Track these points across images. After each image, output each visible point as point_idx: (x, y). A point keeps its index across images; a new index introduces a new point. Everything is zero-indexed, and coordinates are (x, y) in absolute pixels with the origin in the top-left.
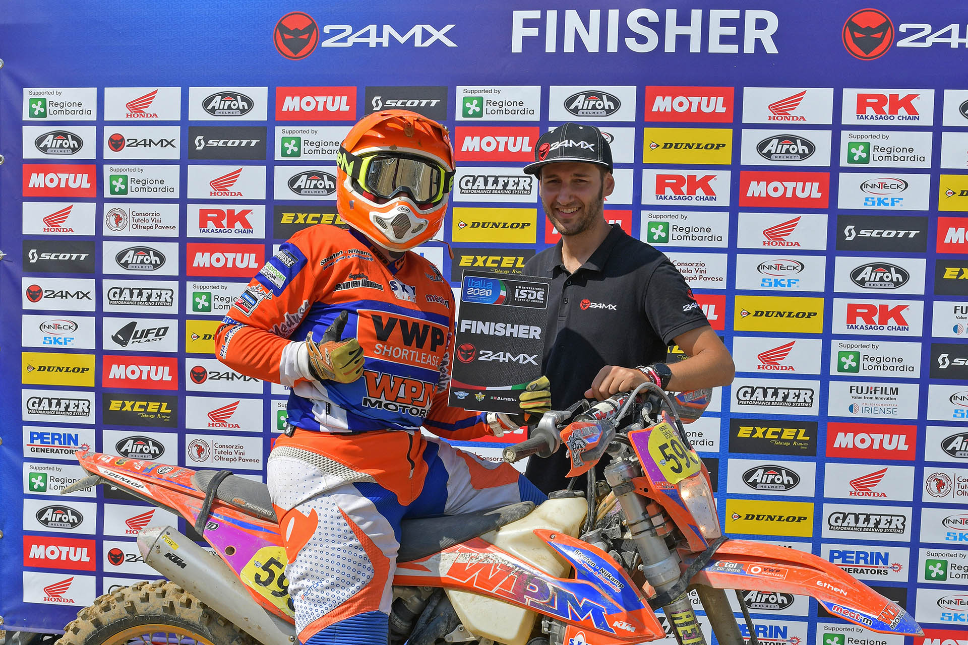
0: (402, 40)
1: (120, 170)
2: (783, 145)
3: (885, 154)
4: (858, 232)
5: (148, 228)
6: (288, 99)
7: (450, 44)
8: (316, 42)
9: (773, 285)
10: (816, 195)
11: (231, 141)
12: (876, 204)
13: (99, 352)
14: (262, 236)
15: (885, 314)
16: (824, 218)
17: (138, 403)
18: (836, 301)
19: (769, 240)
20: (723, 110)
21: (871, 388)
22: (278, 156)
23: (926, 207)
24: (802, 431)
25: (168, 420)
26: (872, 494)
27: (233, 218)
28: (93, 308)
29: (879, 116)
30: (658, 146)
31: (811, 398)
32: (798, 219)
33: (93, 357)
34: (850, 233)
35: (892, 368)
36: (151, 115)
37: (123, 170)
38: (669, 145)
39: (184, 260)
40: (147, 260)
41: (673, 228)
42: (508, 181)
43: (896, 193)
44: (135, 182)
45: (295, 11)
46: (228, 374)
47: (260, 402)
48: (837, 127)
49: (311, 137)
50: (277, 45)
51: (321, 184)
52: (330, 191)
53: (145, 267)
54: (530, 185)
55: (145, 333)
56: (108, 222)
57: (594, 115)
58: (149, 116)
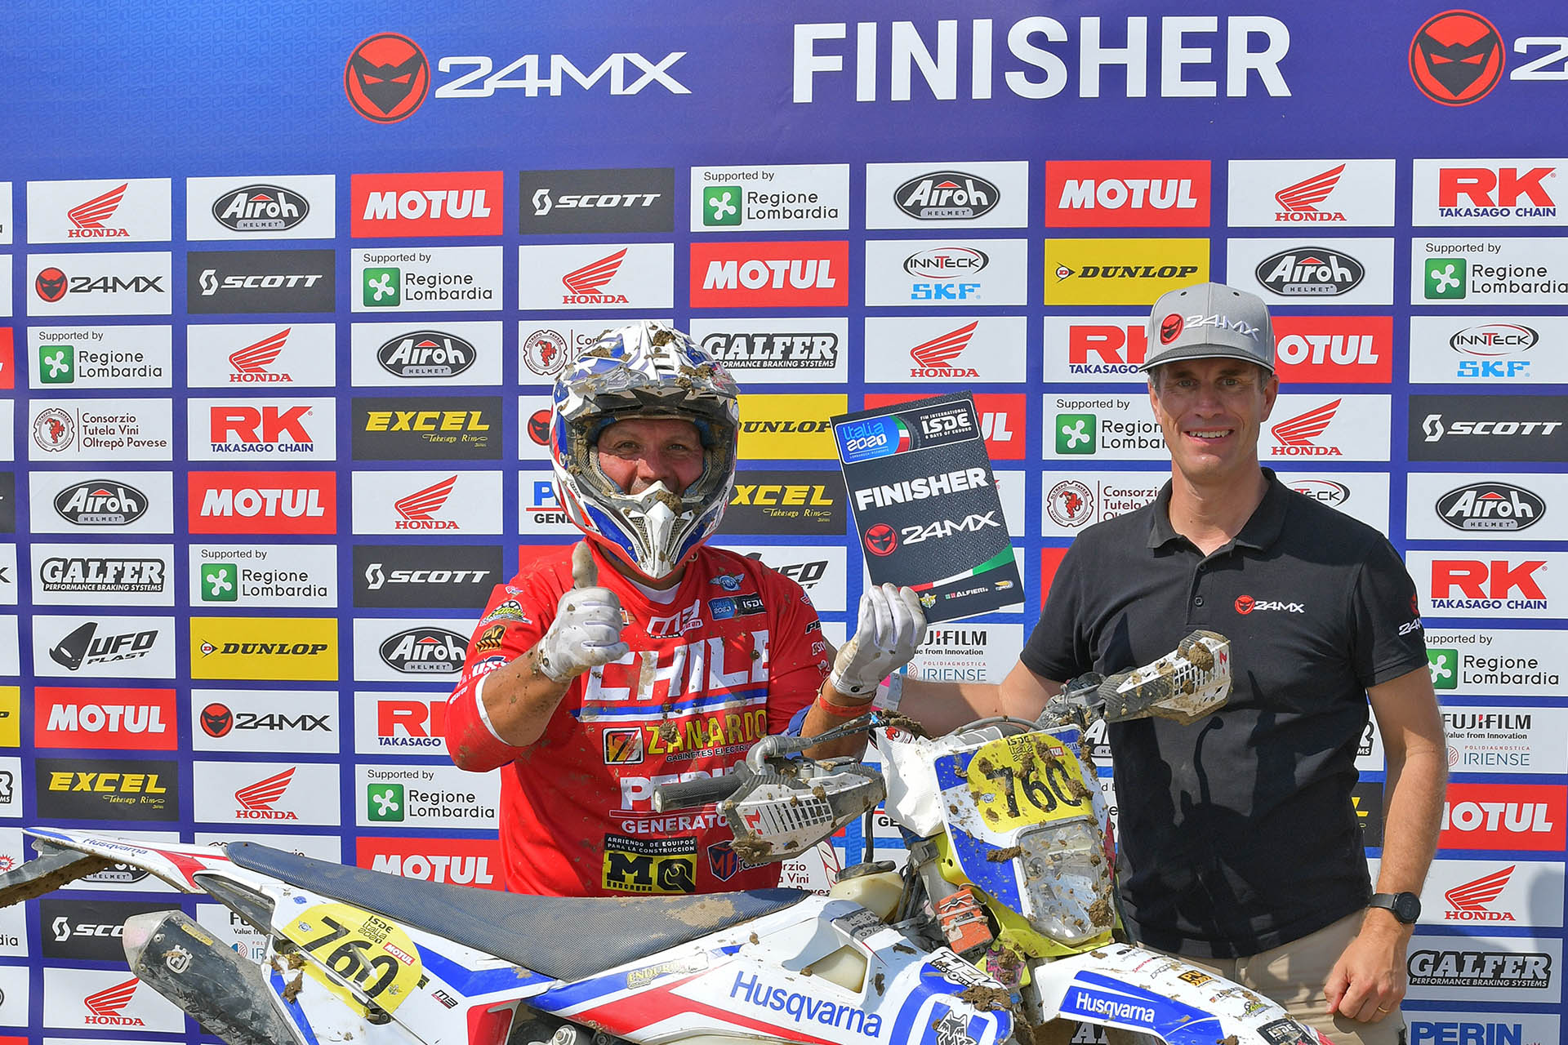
0: (587, 83)
1: (59, 337)
2: (1304, 266)
3: (1494, 280)
4: (1447, 427)
5: (114, 445)
6: (374, 197)
7: (677, 88)
8: (425, 90)
10: (1369, 358)
11: (269, 278)
12: (1480, 374)
13: (27, 680)
14: (331, 456)
15: (1503, 579)
16: (1384, 402)
17: (103, 777)
18: (1411, 555)
19: (1284, 443)
20: (1192, 203)
21: (1480, 717)
22: (357, 305)
25: (161, 807)
26: (1488, 916)
27: (274, 424)
28: (12, 599)
29: (1481, 209)
30: (1071, 272)
31: (1368, 738)
32: (1337, 403)
33: (15, 691)
34: (1433, 428)
35: (1517, 679)
36: (115, 232)
37: (64, 337)
38: (1091, 270)
39: (184, 504)
40: (113, 505)
41: (1104, 426)
42: (792, 343)
43: (1516, 353)
44: (88, 358)
45: (384, 32)
46: (271, 717)
47: (335, 768)
48: (1403, 232)
49: (419, 269)
50: (352, 98)
51: (439, 356)
52: (457, 368)
53: (110, 519)
54: (833, 350)
55: (114, 644)
56: (37, 435)
57: (950, 216)
58: (112, 233)
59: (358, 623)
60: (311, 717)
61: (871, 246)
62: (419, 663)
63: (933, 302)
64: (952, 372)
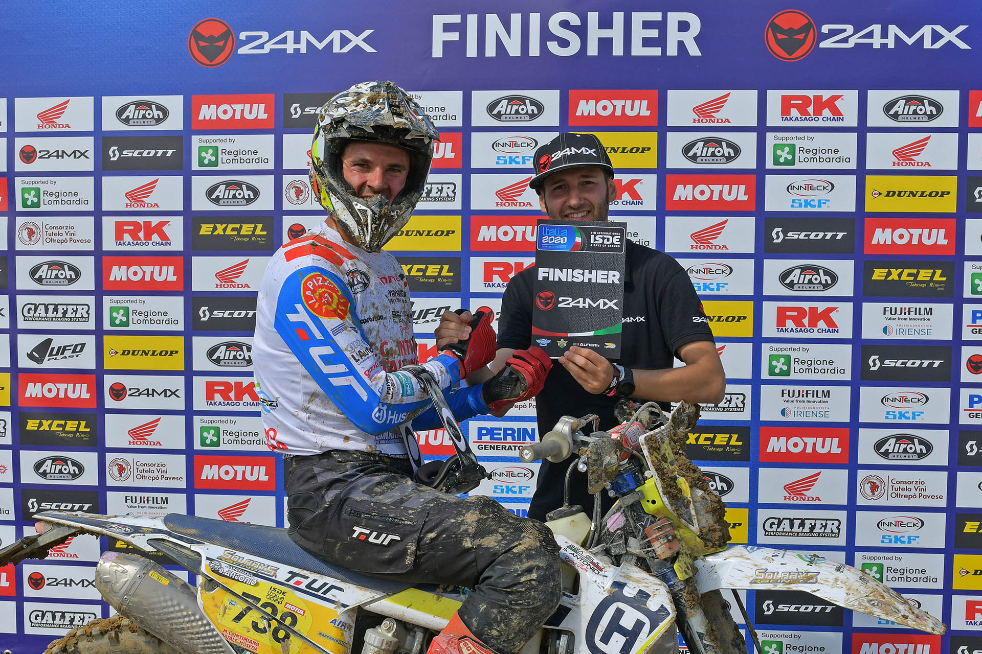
0: (320, 46)
1: (32, 183)
2: (708, 148)
3: (810, 155)
4: (785, 235)
5: (62, 242)
6: (204, 107)
7: (369, 49)
8: (232, 49)
9: (702, 289)
10: (743, 197)
11: (146, 151)
12: (803, 206)
13: (14, 370)
14: (180, 248)
15: (815, 316)
16: (752, 220)
17: (56, 422)
18: (765, 304)
19: (697, 243)
20: (648, 113)
21: (803, 391)
22: (195, 166)
23: (852, 208)
24: (735, 437)
25: (87, 439)
26: (807, 498)
27: (150, 230)
28: (7, 325)
29: (804, 117)
31: (742, 402)
32: (725, 222)
33: (7, 376)
34: (777, 235)
35: (823, 371)
36: (63, 126)
37: (35, 183)
39: (100, 274)
40: (62, 274)
42: (431, 188)
43: (822, 195)
44: (48, 194)
45: (210, 18)
46: (148, 390)
47: (182, 418)
48: (762, 129)
49: (229, 146)
50: (192, 53)
51: (240, 194)
52: (249, 201)
53: (60, 282)
54: (453, 192)
55: (62, 350)
56: (20, 236)
57: (517, 119)
58: (61, 126)
59: (196, 340)
60: (169, 390)
61: (474, 135)
62: (228, 361)
63: (508, 166)
64: (518, 204)
